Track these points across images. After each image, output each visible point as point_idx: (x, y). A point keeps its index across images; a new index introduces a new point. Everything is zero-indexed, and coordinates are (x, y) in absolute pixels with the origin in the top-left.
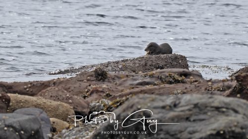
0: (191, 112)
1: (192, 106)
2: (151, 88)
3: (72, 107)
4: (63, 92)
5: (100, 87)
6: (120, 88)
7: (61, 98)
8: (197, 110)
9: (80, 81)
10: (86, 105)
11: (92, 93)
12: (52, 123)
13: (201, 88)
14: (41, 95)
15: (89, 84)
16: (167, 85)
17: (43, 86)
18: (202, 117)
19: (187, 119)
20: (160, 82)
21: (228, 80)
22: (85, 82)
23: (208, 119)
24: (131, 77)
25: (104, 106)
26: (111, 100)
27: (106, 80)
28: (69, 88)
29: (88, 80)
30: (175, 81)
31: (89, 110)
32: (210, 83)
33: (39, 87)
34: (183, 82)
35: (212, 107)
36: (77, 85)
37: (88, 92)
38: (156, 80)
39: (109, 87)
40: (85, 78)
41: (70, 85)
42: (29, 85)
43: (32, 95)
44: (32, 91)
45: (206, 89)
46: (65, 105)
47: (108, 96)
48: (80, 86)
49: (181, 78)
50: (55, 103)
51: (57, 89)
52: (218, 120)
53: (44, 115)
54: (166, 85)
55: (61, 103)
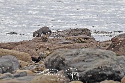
0: (85, 57)
1: (86, 54)
2: (69, 45)
3: (30, 55)
4: (25, 47)
5: (44, 45)
6: (54, 45)
7: (24, 51)
8: (88, 56)
9: (34, 42)
10: (37, 54)
11: (40, 48)
12: (19, 63)
13: (94, 45)
14: (15, 49)
15: (38, 44)
17: (16, 44)
19: (83, 61)
20: (74, 42)
21: (107, 41)
22: (37, 42)
23: (94, 61)
24: (60, 40)
25: (46, 54)
26: (50, 51)
27: (47, 41)
28: (29, 46)
29: (38, 42)
30: (81, 42)
31: (38, 56)
32: (99, 43)
33: (14, 45)
34: (85, 42)
35: (96, 55)
36: (33, 44)
37: (38, 47)
38: (72, 41)
39: (49, 45)
40: (37, 41)
41: (29, 44)
42: (9, 44)
43: (10, 49)
44: (10, 47)
45: (96, 46)
46: (27, 54)
47: (48, 49)
48: (34, 45)
49: (85, 40)
50: (21, 53)
51: (22, 46)
52: (99, 61)
53: (16, 59)
54: (77, 44)
55: (25, 53)
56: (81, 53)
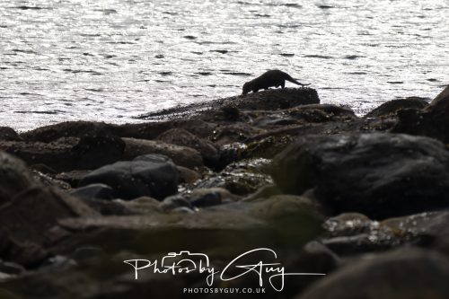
2: (294, 127)
3: (199, 153)
4: (187, 134)
5: (232, 128)
6: (255, 129)
9: (207, 121)
10: (216, 150)
11: (222, 135)
13: (355, 127)
14: (161, 139)
15: (216, 125)
16: (314, 125)
18: (385, 160)
19: (366, 163)
20: (304, 120)
24: (268, 115)
25: (238, 151)
27: (238, 119)
28: (194, 130)
29: (216, 120)
30: (322, 119)
36: (203, 126)
38: (299, 119)
39: (243, 128)
40: (212, 118)
41: (195, 126)
42: (145, 128)
44: (149, 134)
46: (192, 150)
48: (206, 128)
50: (178, 149)
51: (180, 131)
53: (171, 163)
55: (187, 148)
56: (360, 144)
